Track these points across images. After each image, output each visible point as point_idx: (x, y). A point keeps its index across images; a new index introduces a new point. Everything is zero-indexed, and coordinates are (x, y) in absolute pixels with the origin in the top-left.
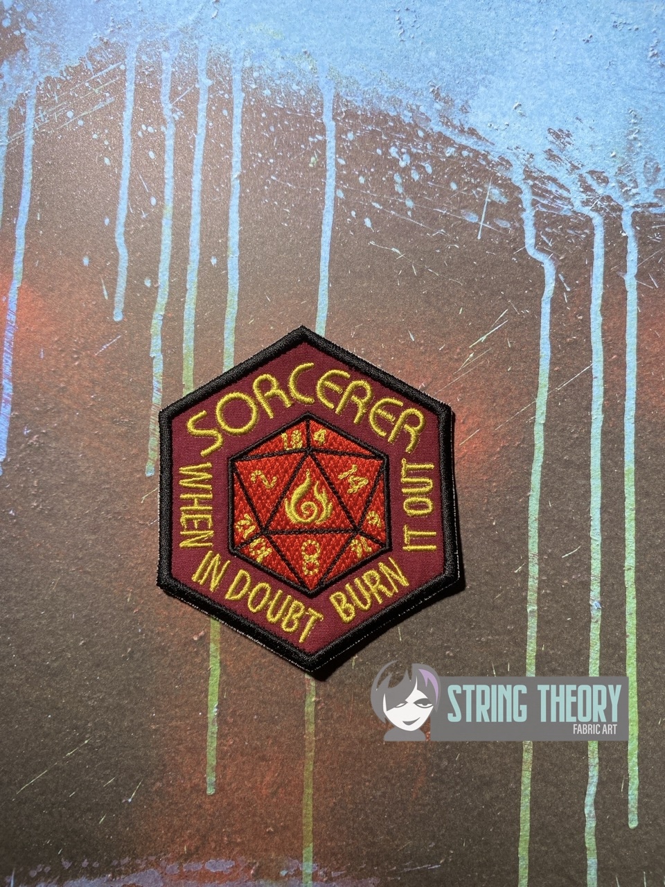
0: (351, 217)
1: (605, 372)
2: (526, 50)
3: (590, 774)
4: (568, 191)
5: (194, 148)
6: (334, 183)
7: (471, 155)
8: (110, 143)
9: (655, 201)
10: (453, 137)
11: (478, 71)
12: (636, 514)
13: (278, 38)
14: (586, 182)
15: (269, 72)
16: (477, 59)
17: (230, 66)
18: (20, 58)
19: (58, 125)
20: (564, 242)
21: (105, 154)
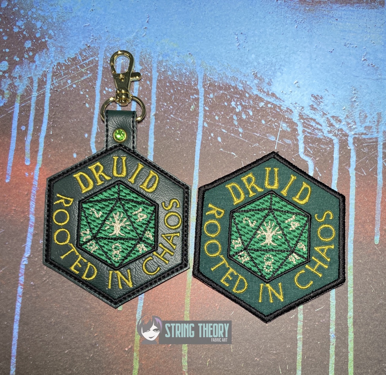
0: (211, 136)
2: (301, 55)
4: (321, 125)
6: (203, 119)
7: (272, 106)
8: (89, 96)
9: (365, 132)
10: (263, 97)
11: (277, 65)
12: (354, 289)
13: (176, 46)
14: (330, 122)
15: (171, 63)
16: (276, 59)
17: (151, 60)
18: (45, 53)
19: (63, 87)
20: (319, 151)
21: (86, 102)
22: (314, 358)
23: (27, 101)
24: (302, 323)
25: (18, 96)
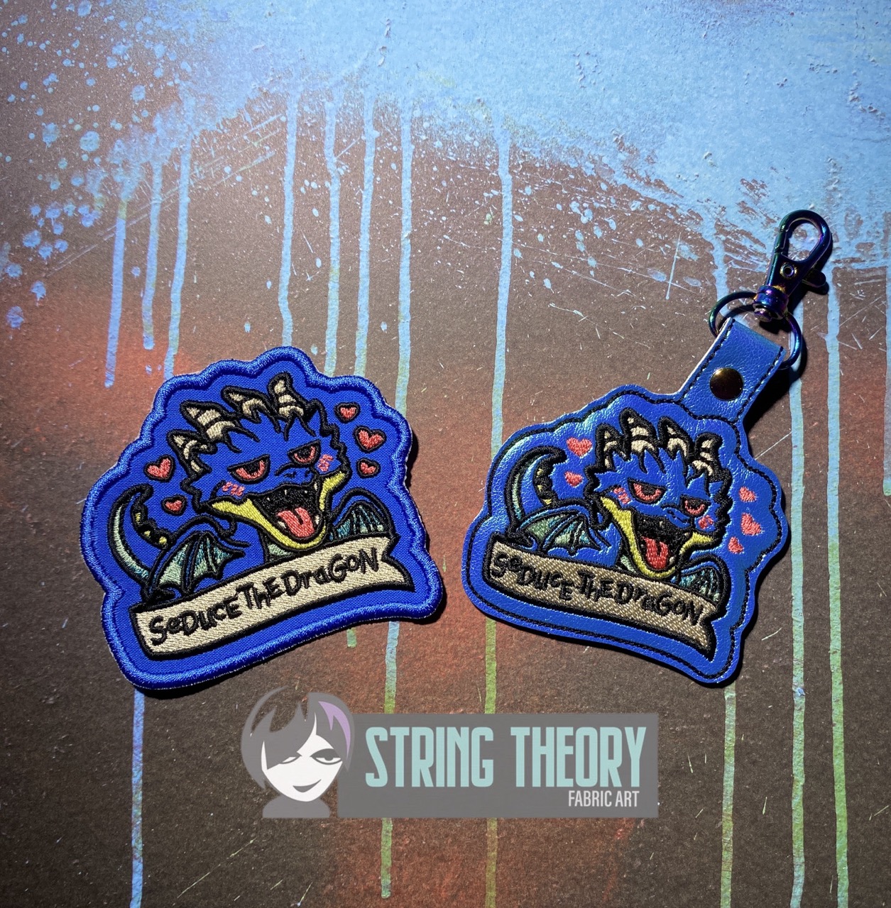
0: (529, 277)
1: (805, 440)
2: (716, 95)
3: (796, 874)
4: (762, 246)
5: (361, 205)
6: (511, 242)
7: (658, 208)
8: (270, 199)
9: (858, 255)
10: (638, 190)
11: (665, 119)
12: (841, 593)
13: (449, 85)
15: (440, 122)
16: (663, 105)
17: (398, 116)
18: (174, 111)
19: (215, 181)
21: (265, 212)
23: (142, 213)
25: (122, 204)
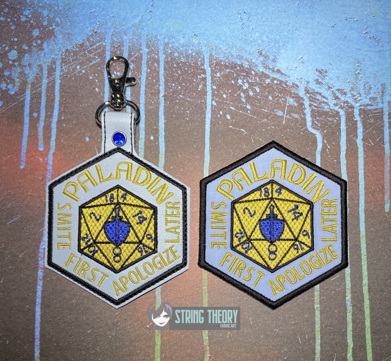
0: (220, 114)
1: (349, 187)
2: (304, 31)
4: (327, 99)
5: (141, 82)
6: (211, 98)
7: (279, 82)
8: (98, 80)
9: (370, 103)
10: (269, 74)
11: (281, 42)
12: (367, 257)
13: (181, 28)
14: (336, 95)
15: (177, 44)
16: (280, 36)
17: (158, 42)
18: (53, 40)
19: (72, 73)
20: (326, 124)
21: (96, 86)
22: (332, 326)
23: (37, 88)
24: (319, 292)
25: (29, 84)
